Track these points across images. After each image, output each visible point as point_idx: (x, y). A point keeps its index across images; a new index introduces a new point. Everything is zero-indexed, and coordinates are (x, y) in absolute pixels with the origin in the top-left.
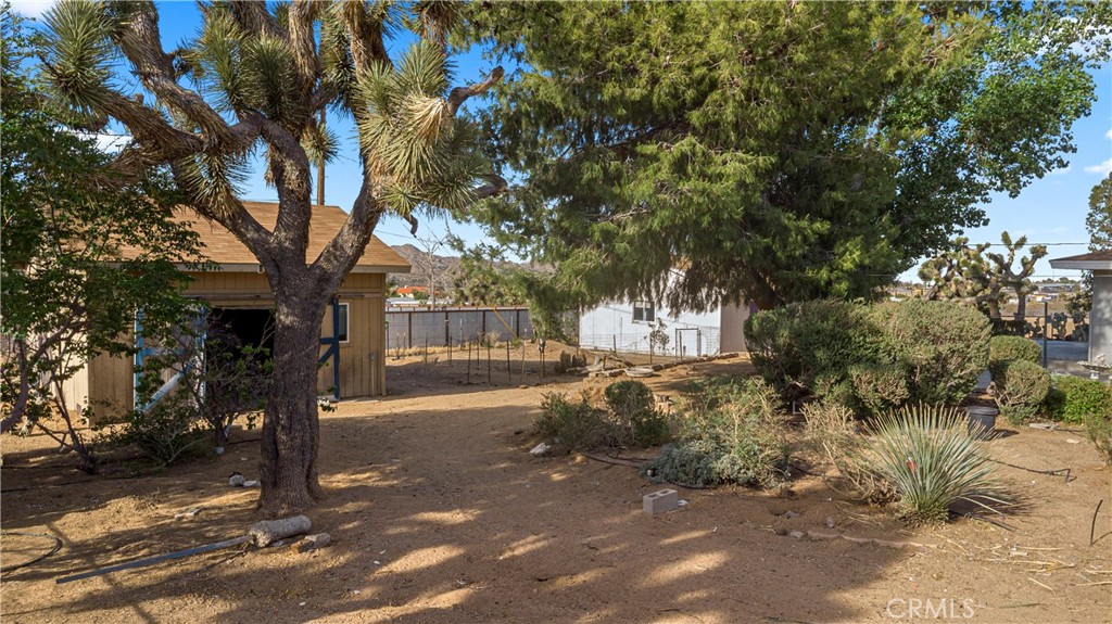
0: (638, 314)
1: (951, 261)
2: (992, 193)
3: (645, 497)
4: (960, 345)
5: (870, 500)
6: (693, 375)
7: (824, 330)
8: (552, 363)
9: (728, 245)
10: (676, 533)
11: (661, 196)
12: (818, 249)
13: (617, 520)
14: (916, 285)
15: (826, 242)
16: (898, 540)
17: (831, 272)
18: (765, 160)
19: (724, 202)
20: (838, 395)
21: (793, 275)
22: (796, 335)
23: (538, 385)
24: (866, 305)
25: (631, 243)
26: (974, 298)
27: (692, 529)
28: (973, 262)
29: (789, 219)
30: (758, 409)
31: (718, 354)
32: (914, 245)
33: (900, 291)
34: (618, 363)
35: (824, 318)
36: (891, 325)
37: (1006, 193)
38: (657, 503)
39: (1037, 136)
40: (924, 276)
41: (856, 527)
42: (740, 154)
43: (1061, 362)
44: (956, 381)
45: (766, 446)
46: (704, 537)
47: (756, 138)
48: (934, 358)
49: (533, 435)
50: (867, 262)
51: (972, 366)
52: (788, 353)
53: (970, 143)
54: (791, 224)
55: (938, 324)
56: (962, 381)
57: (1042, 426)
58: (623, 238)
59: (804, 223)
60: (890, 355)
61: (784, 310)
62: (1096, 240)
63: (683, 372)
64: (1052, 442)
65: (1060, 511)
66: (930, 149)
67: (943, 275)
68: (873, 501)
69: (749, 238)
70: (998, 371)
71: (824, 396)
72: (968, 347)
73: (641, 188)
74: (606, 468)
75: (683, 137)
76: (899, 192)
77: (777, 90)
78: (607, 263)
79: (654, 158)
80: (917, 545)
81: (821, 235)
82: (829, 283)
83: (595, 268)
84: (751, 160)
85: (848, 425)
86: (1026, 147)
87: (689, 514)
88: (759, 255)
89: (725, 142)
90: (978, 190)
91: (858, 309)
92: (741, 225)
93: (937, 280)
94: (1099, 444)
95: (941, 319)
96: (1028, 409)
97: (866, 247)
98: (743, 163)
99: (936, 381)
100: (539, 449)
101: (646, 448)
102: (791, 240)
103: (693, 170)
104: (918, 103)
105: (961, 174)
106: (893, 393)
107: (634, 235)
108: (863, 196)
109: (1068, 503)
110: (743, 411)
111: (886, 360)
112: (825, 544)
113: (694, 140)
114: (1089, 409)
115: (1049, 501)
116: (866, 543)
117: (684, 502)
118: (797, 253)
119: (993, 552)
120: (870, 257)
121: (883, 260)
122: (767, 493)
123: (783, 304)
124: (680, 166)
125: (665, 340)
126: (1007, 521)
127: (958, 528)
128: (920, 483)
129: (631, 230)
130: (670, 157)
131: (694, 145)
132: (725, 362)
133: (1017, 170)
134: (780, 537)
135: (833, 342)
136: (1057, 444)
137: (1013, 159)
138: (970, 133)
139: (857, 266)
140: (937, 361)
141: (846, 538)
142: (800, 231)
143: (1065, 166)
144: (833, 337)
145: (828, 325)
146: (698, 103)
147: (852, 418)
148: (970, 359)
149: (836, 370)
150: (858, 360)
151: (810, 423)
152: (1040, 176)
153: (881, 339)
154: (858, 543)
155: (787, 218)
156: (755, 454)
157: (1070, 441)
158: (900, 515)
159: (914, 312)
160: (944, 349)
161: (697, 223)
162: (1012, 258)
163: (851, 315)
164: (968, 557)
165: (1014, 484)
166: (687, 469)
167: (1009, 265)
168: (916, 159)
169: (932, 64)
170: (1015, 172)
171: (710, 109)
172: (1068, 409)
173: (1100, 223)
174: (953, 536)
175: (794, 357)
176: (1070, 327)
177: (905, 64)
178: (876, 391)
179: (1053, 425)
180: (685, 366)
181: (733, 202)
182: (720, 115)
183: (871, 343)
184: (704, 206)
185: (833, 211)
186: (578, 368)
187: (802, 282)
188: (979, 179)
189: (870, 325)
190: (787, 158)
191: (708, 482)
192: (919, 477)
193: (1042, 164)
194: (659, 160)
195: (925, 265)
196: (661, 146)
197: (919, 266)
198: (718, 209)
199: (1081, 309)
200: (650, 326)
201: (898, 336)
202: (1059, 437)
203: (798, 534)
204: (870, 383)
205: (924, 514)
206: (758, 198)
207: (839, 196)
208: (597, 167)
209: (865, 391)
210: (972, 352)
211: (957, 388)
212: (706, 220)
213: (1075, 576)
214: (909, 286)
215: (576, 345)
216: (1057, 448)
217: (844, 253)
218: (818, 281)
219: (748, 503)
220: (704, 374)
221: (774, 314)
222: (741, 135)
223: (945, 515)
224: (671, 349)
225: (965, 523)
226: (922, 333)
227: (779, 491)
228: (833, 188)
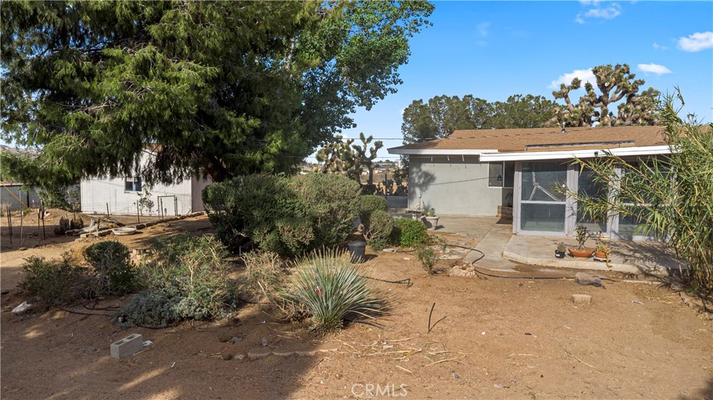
0: (129, 186)
1: (333, 150)
2: (356, 107)
3: (113, 346)
4: (344, 203)
5: (292, 319)
6: (168, 231)
7: (258, 196)
8: (51, 227)
9: (186, 133)
10: (138, 375)
11: (128, 93)
12: (253, 138)
13: (84, 371)
14: (314, 165)
15: (259, 134)
16: (313, 349)
17: (263, 154)
18: (211, 70)
19: (180, 101)
20: (269, 241)
21: (238, 156)
22: (240, 200)
23: (37, 246)
24: (286, 177)
25: (105, 130)
26: (346, 172)
27: (153, 368)
28: (345, 150)
29: (231, 116)
30: (209, 259)
31: (190, 213)
32: (313, 139)
33: (306, 168)
34: (111, 224)
35: (259, 187)
36: (302, 191)
37: (364, 107)
38: (123, 349)
39: (380, 73)
40: (319, 159)
41: (282, 343)
42: (192, 63)
43: (394, 209)
44: (342, 226)
45: (216, 287)
46: (163, 375)
47: (205, 53)
48: (329, 212)
49: (16, 295)
50: (286, 147)
51: (351, 216)
52: (234, 212)
53: (344, 76)
54: (233, 119)
55: (331, 189)
56: (345, 226)
57: (389, 250)
58: (98, 125)
59: (242, 119)
60: (302, 211)
61: (230, 182)
62: (406, 138)
63: (160, 229)
64: (396, 260)
65: (407, 309)
66: (321, 78)
67: (329, 158)
68: (294, 320)
69: (203, 129)
70: (365, 217)
71: (260, 242)
72: (349, 204)
73: (109, 85)
74: (82, 320)
75: (145, 46)
76: (304, 104)
77: (218, 16)
78: (86, 147)
79: (120, 60)
80: (324, 351)
81: (255, 129)
82: (262, 162)
83: (75, 150)
84: (201, 69)
85: (276, 266)
86: (374, 80)
87: (152, 352)
88: (210, 142)
89: (181, 53)
90: (349, 105)
91: (281, 180)
92: (196, 119)
93: (326, 161)
94: (425, 261)
95: (332, 186)
96: (382, 240)
97: (285, 137)
98: (195, 71)
99: (330, 226)
100: (20, 308)
101: (121, 296)
102: (233, 131)
103: (154, 74)
104: (314, 47)
105: (340, 95)
106: (305, 237)
107: (107, 124)
108: (281, 103)
109: (411, 302)
110: (197, 263)
111: (300, 215)
112: (260, 362)
113: (154, 49)
114: (413, 238)
115: (400, 303)
116: (290, 356)
117: (149, 342)
118: (238, 141)
119: (373, 348)
120: (287, 145)
121: (296, 146)
122: (218, 324)
123: (231, 178)
124: (143, 68)
125: (150, 205)
126: (379, 321)
127: (350, 332)
128: (325, 304)
129: (104, 119)
130: (133, 60)
131: (155, 54)
132: (194, 219)
133: (370, 94)
134: (226, 362)
135: (265, 204)
136: (399, 261)
137: (366, 87)
138: (344, 69)
139: (279, 150)
140: (331, 213)
141: (276, 354)
142: (239, 125)
143: (395, 92)
144: (265, 201)
145: (261, 192)
146: (156, 19)
147: (278, 260)
148: (350, 211)
149: (267, 224)
150: (281, 216)
151: (248, 267)
152: (382, 98)
153: (296, 200)
154: (284, 356)
155: (230, 116)
156: (208, 295)
157: (406, 259)
158: (312, 328)
159: (317, 182)
160: (334, 205)
161: (160, 116)
162: (365, 149)
163: (277, 184)
164: (357, 355)
165: (379, 292)
166: (153, 313)
167: (364, 152)
168: (313, 84)
169: (322, 16)
170: (368, 95)
171: (167, 25)
172: (403, 238)
173: (409, 129)
174: (347, 339)
175: (239, 215)
176: (395, 187)
177: (307, 14)
178: (294, 236)
179: (396, 249)
180: (163, 224)
181: (188, 100)
182: (175, 30)
183: (290, 204)
184: (165, 102)
185: (262, 112)
186: (76, 230)
187: (243, 162)
188: (349, 98)
189: (289, 191)
190: (230, 71)
191: (171, 322)
192: (324, 300)
193: (382, 92)
194: (123, 63)
195: (320, 152)
196: (126, 50)
197: (316, 153)
198: (176, 105)
199: (400, 177)
200: (139, 195)
201: (307, 198)
202: (399, 256)
203: (240, 357)
204: (290, 231)
205: (328, 326)
206: (207, 99)
207: (265, 101)
208: (70, 65)
209: (286, 237)
210: (351, 207)
211: (343, 230)
212: (167, 114)
213: (423, 359)
214: (311, 166)
215: (79, 210)
216: (399, 264)
217: (271, 141)
218: (255, 161)
219: (202, 334)
220: (177, 229)
221: (223, 185)
222: (193, 49)
223: (341, 323)
224: (155, 211)
225: (353, 327)
226: (321, 196)
227: (227, 320)
228: (261, 96)
